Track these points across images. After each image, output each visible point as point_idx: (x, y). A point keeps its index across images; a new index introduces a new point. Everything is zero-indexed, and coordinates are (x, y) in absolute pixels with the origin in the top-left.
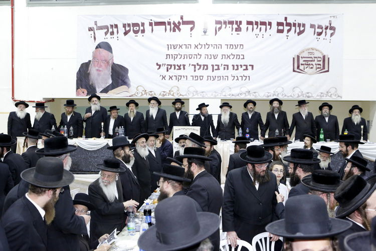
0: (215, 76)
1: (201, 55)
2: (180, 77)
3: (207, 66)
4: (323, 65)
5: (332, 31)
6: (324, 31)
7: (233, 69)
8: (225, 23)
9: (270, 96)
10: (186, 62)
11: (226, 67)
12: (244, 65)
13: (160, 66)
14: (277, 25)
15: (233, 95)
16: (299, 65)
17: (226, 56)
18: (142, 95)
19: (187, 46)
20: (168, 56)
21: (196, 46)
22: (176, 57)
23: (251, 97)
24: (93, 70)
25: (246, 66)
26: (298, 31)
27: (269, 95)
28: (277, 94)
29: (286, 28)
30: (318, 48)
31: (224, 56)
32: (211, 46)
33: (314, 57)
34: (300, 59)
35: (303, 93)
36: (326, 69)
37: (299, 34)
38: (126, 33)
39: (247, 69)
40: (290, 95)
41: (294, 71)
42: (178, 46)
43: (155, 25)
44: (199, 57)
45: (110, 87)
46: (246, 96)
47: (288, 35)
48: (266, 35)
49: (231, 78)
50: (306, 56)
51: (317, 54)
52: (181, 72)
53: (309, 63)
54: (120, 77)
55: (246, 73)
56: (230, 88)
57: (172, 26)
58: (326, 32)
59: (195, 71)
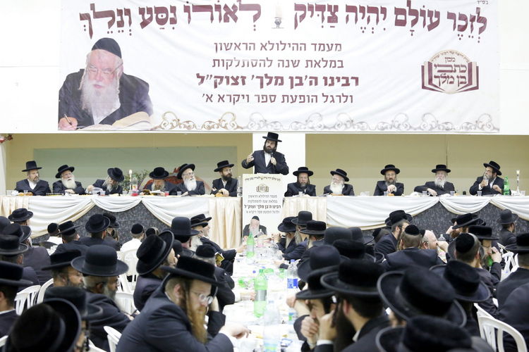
0: (296, 96)
1: (271, 61)
2: (236, 98)
3: (282, 78)
4: (470, 79)
5: (482, 25)
6: (469, 23)
7: (326, 84)
8: (311, 8)
9: (387, 128)
10: (247, 72)
11: (314, 80)
12: (343, 78)
13: (203, 78)
14: (395, 13)
15: (325, 127)
16: (431, 77)
17: (314, 63)
18: (173, 127)
19: (249, 45)
20: (217, 62)
21: (263, 47)
22: (229, 63)
23: (354, 130)
24: (87, 86)
25: (347, 79)
26: (428, 22)
27: (384, 126)
28: (396, 124)
29: (410, 18)
30: (460, 51)
31: (309, 63)
32: (287, 46)
33: (456, 66)
34: (433, 67)
35: (439, 123)
36: (474, 85)
37: (430, 28)
38: (144, 24)
39: (347, 84)
40: (418, 126)
41: (424, 87)
42: (234, 46)
43: (193, 11)
44: (268, 63)
45: (117, 113)
46: (347, 127)
47: (412, 29)
48: (379, 28)
49: (321, 99)
50: (442, 64)
51: (459, 61)
52: (239, 89)
53: (447, 74)
54: (135, 98)
55: (346, 91)
56: (321, 116)
57: (223, 12)
58: (472, 26)
59: (262, 86)
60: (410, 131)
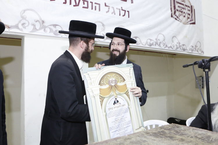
4: (192, 15)
9: (153, 44)
16: (175, 10)
27: (151, 42)
28: (159, 42)
34: (176, 3)
35: (180, 45)
36: (194, 21)
41: (172, 16)
49: (104, 8)
50: (180, 2)
51: (187, 3)
55: (124, 5)
56: (103, 25)
60: (166, 49)
